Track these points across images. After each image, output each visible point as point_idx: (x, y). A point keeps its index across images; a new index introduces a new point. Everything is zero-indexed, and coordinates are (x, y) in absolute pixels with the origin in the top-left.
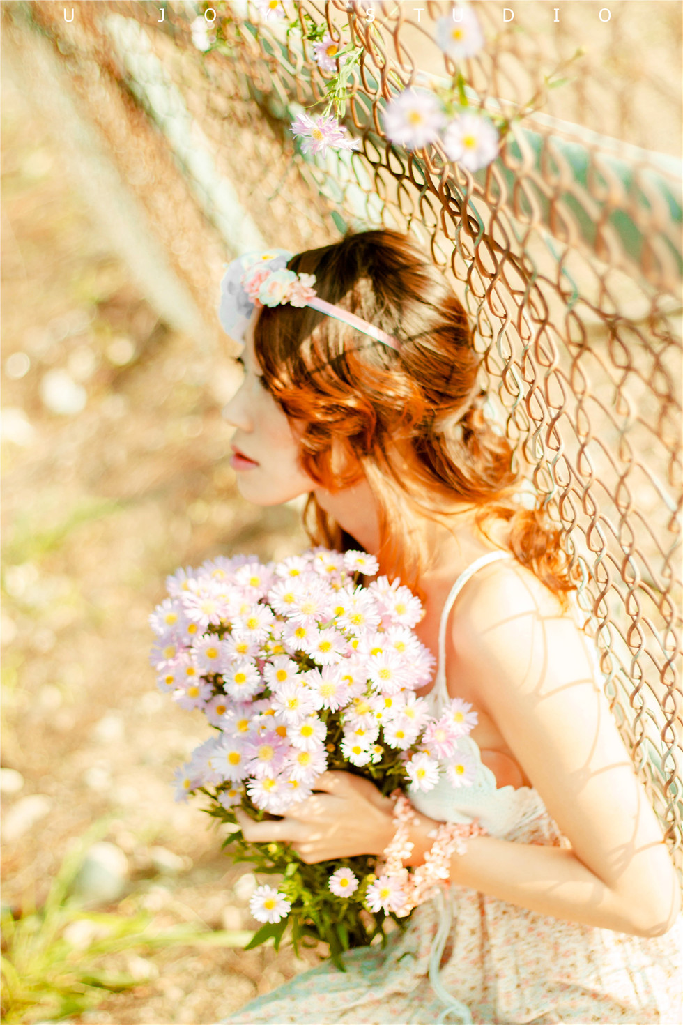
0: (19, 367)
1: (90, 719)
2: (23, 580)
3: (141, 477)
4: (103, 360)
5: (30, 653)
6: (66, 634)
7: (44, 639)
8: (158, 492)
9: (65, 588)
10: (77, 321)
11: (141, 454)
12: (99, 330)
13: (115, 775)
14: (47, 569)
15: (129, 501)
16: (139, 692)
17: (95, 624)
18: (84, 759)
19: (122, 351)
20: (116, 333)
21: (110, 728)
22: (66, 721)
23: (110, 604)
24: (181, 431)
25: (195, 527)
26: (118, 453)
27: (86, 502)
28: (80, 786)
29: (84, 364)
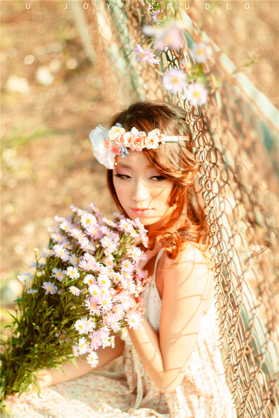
0: (29, 60)
1: (22, 223)
2: (9, 155)
3: (67, 122)
4: (64, 65)
5: (5, 187)
6: (22, 183)
7: (12, 183)
8: (71, 131)
9: (26, 163)
10: (57, 47)
11: (68, 112)
12: (65, 52)
13: (26, 250)
14: (20, 153)
15: (58, 132)
16: (44, 216)
17: (34, 182)
18: (16, 239)
19: (72, 64)
20: (71, 56)
21: (29, 229)
22: (13, 220)
23: (42, 174)
24: (87, 106)
25: (83, 150)
26: (60, 109)
27: (42, 128)
28: (12, 251)
29: (55, 66)
